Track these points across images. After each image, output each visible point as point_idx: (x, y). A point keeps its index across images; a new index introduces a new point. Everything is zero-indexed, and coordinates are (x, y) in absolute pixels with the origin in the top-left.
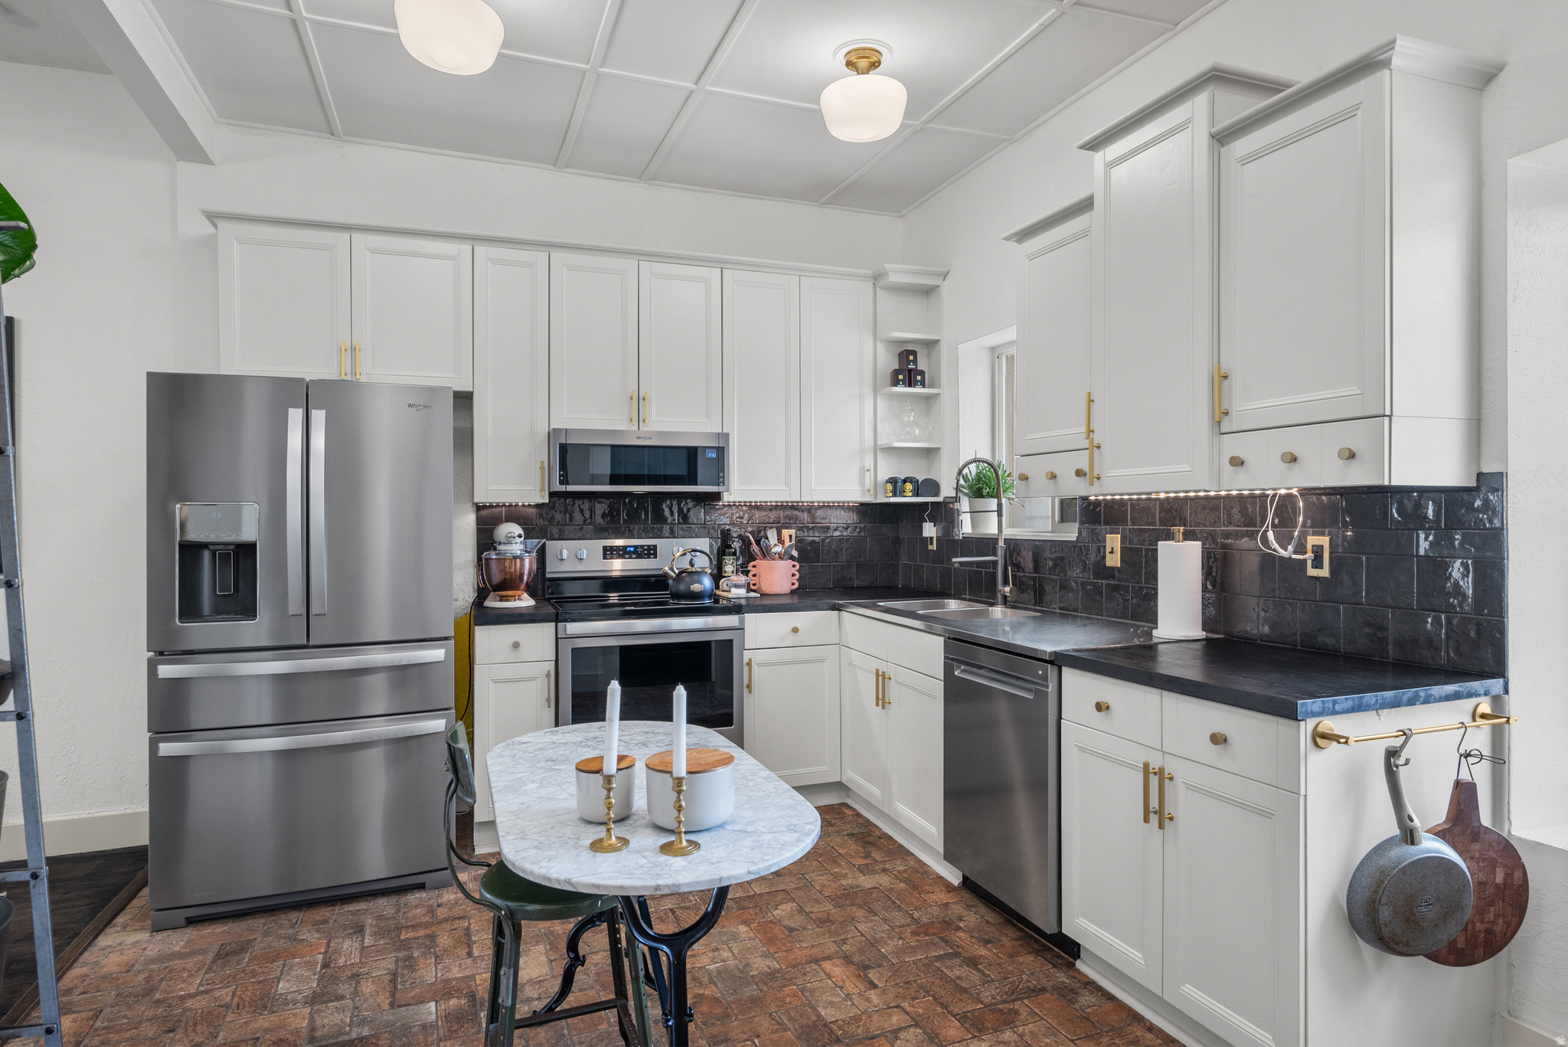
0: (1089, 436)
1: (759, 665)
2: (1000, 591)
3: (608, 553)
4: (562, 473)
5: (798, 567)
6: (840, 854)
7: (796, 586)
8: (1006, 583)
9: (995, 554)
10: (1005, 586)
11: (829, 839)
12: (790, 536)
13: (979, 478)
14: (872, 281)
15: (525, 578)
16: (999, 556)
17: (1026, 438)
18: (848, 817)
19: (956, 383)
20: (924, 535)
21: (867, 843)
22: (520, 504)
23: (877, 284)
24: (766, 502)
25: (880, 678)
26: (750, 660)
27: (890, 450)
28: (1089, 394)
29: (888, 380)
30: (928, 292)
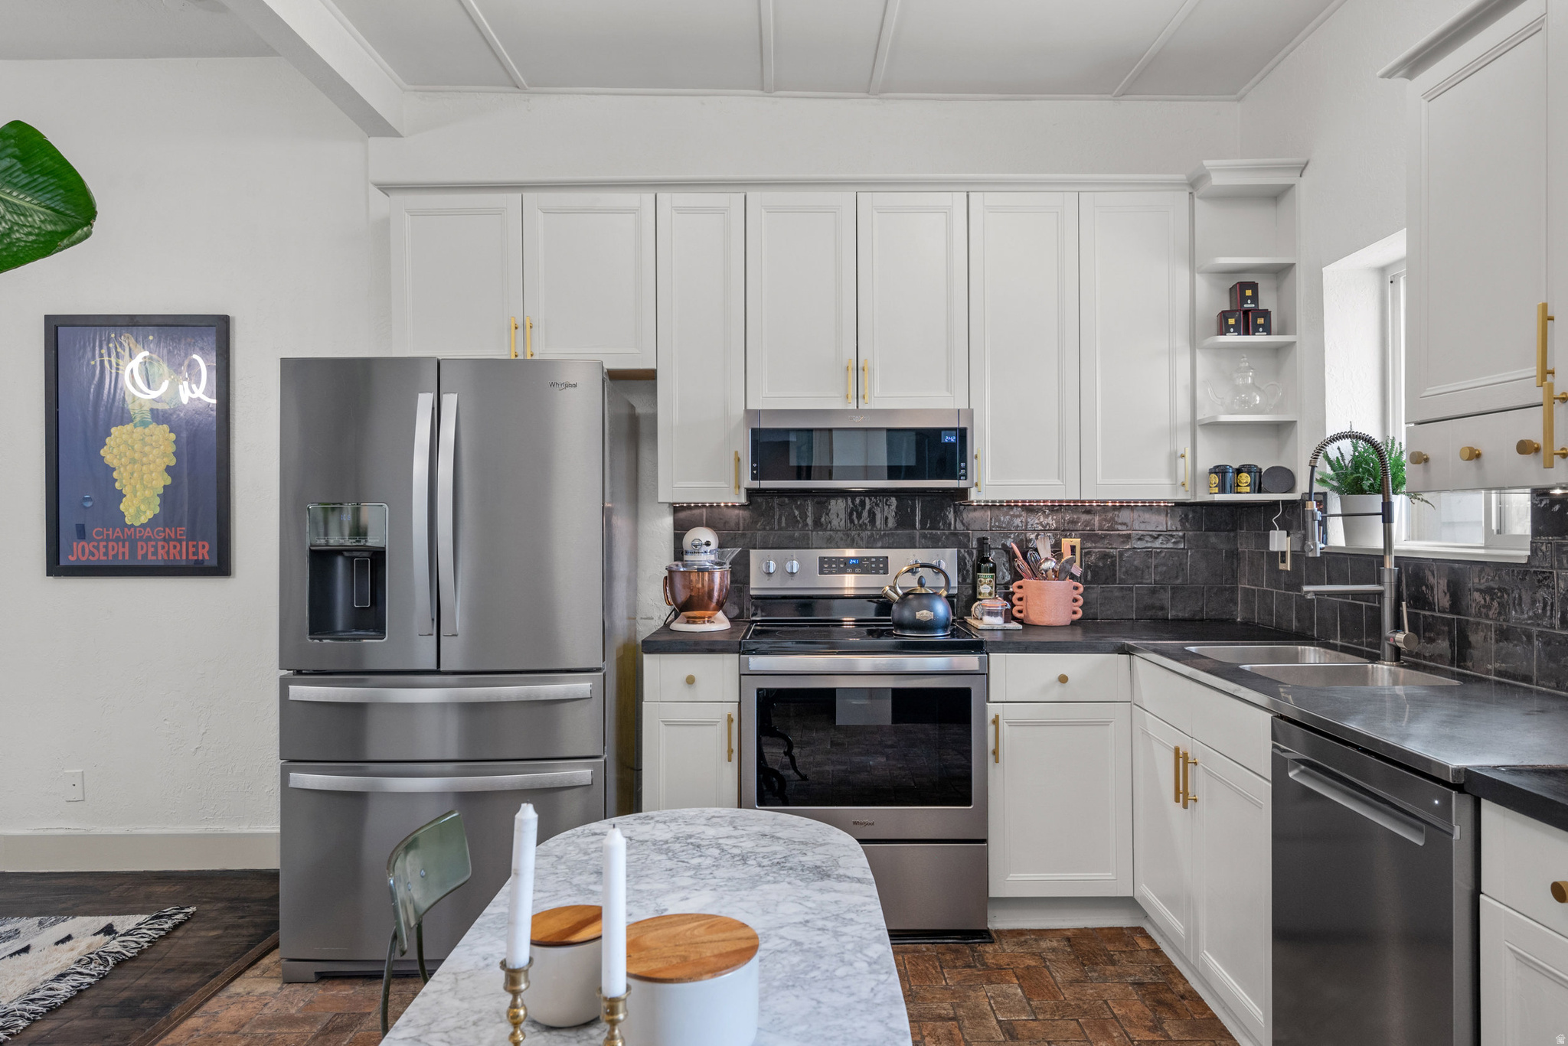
0: (1544, 379)
1: (1011, 724)
2: (1388, 639)
3: (826, 566)
4: (755, 465)
5: (1081, 589)
6: (1115, 1016)
7: (1079, 615)
8: (1398, 626)
9: (1380, 582)
10: (1396, 632)
11: (1103, 986)
12: (1073, 548)
13: (1358, 462)
14: (1189, 190)
15: (716, 594)
16: (1387, 585)
17: (1423, 395)
18: (1141, 953)
19: (1320, 324)
20: (1271, 549)
21: (1161, 1003)
22: (722, 505)
23: (1195, 194)
24: (1038, 501)
25: (1181, 760)
26: (997, 717)
27: (1214, 426)
28: (1545, 307)
29: (1215, 327)
30: (1276, 196)
